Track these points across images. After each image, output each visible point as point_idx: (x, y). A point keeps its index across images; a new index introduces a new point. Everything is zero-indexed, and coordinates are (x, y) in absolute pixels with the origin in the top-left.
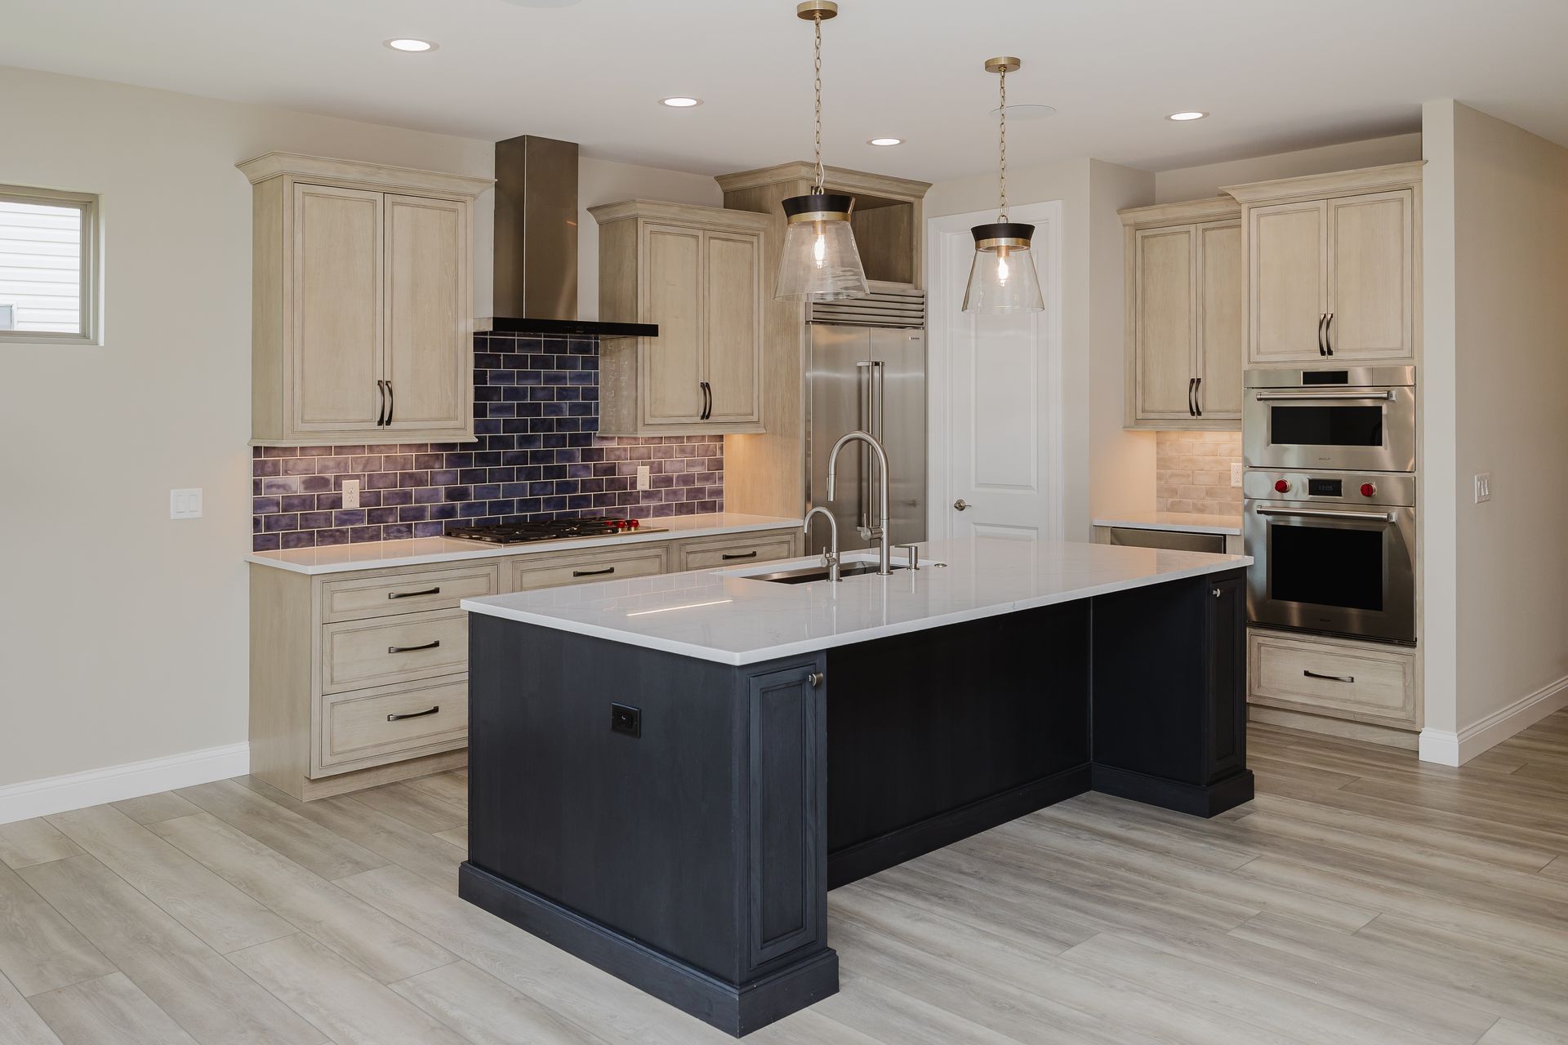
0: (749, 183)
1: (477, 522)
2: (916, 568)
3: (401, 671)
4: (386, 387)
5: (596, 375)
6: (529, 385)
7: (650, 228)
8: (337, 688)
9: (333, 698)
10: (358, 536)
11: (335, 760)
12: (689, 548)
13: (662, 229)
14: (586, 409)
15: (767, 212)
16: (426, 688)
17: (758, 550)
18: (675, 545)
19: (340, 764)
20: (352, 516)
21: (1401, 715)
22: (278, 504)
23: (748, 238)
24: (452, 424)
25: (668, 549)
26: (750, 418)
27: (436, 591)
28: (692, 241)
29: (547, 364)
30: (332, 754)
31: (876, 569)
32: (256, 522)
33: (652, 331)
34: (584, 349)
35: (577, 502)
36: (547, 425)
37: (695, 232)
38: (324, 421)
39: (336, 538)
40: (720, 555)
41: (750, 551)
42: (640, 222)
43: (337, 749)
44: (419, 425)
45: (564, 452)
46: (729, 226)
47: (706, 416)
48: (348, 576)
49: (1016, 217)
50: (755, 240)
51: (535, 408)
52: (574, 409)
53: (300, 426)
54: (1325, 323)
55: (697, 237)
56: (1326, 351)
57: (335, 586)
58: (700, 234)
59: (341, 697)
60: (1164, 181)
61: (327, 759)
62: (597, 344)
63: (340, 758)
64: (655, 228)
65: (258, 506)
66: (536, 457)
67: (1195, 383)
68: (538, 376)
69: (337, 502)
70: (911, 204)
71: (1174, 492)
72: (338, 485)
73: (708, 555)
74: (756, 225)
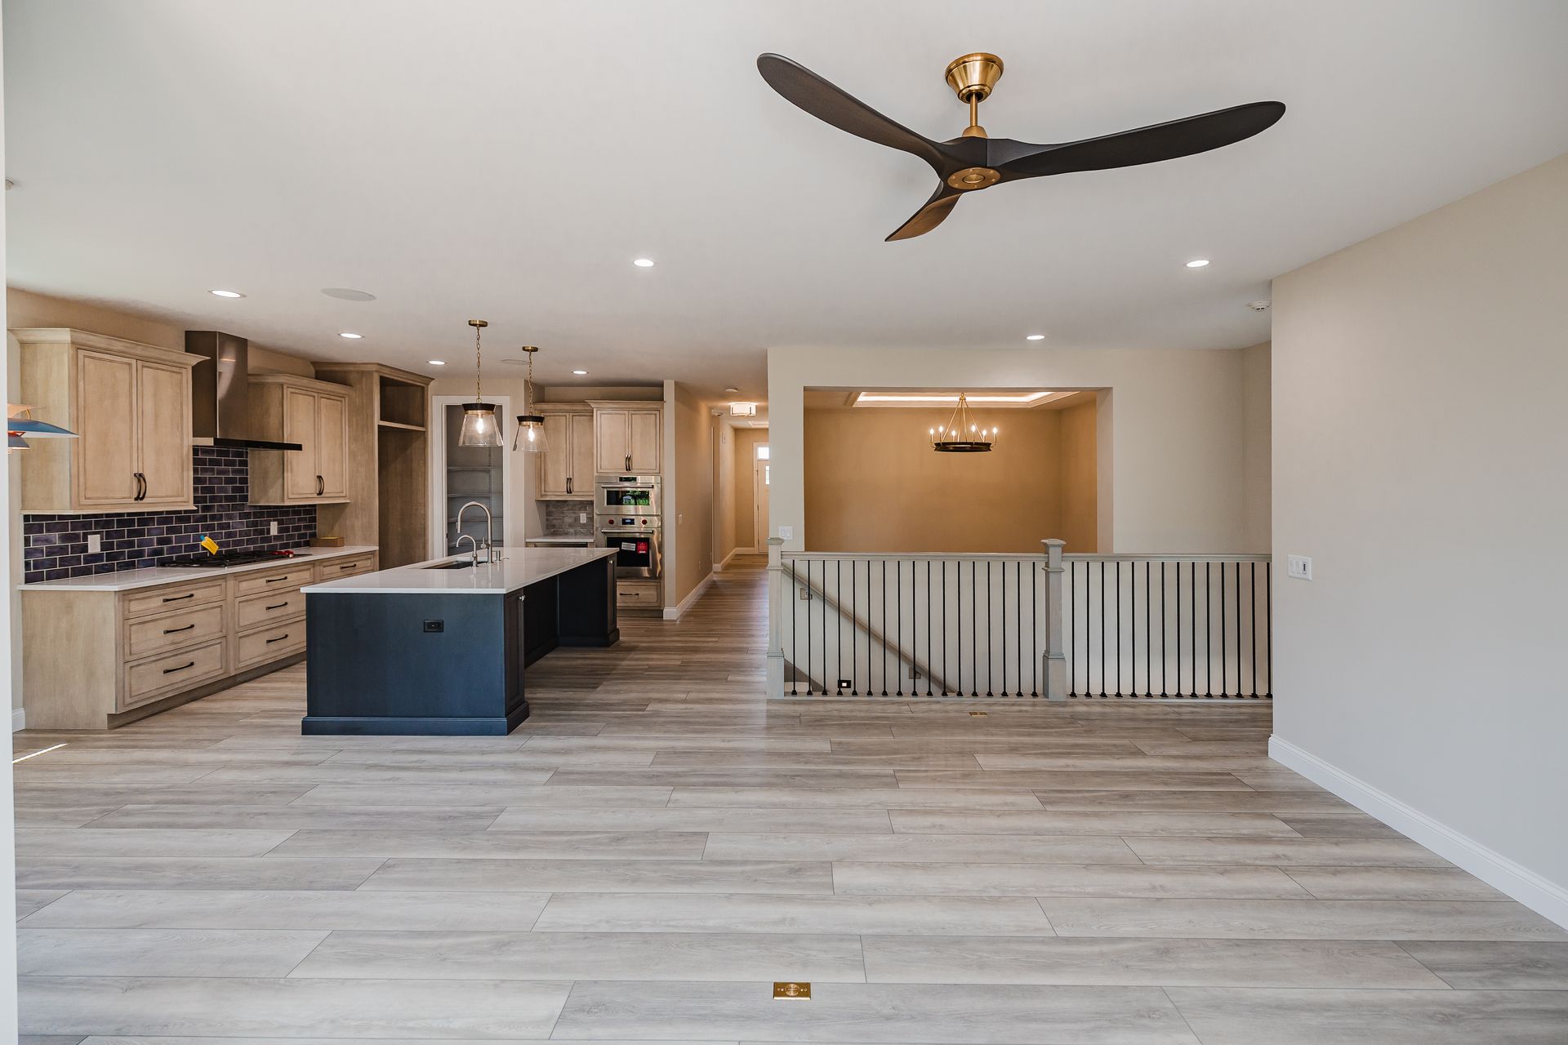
0: (337, 369)
1: (177, 557)
2: (492, 562)
3: (173, 643)
4: (140, 477)
5: (247, 470)
6: (208, 476)
7: (290, 390)
8: (135, 657)
9: (130, 664)
10: (101, 570)
11: (132, 700)
12: (325, 564)
13: (297, 391)
14: (241, 490)
15: (350, 385)
16: (186, 652)
17: (357, 563)
18: (317, 563)
19: (136, 702)
20: (96, 557)
21: (656, 604)
22: (43, 551)
23: (340, 399)
24: (180, 499)
25: (314, 564)
26: (342, 495)
27: (192, 595)
28: (312, 398)
29: (218, 463)
30: (131, 697)
31: (470, 564)
32: (27, 565)
33: (298, 447)
34: (240, 455)
35: (237, 543)
36: (219, 499)
37: (314, 394)
38: (99, 498)
39: (86, 572)
40: (339, 567)
41: (352, 564)
42: (285, 387)
43: (133, 694)
44: (160, 500)
45: (229, 514)
46: (330, 391)
47: (320, 493)
48: (140, 590)
49: (485, 400)
50: (343, 400)
51: (211, 490)
52: (234, 490)
53: (83, 501)
54: (628, 459)
55: (314, 397)
56: (628, 469)
57: (131, 597)
58: (316, 395)
59: (136, 663)
60: (550, 392)
61: (128, 700)
62: (247, 452)
63: (136, 699)
64: (293, 390)
65: (28, 554)
66: (213, 518)
67: (569, 480)
68: (213, 470)
69: (85, 548)
70: (423, 388)
71: (554, 526)
72: (85, 539)
73: (333, 567)
74: (344, 392)
